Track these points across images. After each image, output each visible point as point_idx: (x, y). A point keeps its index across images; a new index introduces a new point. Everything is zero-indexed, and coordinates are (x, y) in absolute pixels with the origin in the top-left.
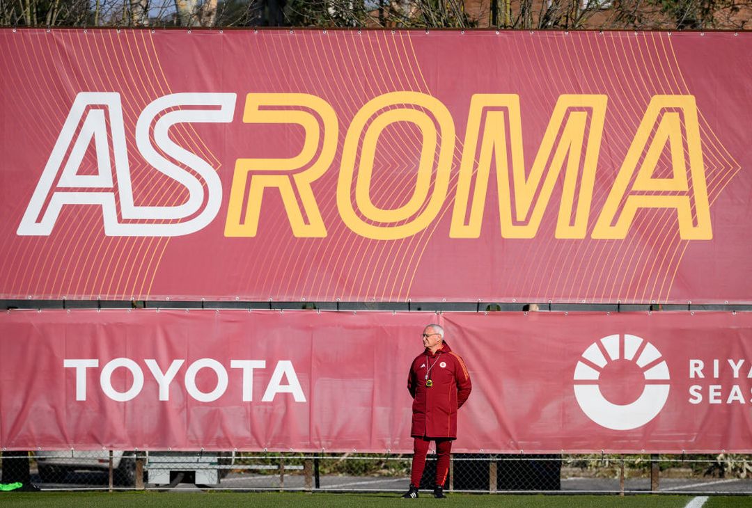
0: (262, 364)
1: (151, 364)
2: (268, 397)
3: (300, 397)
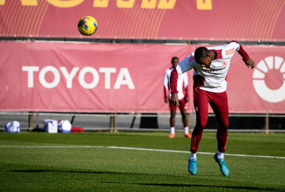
0: (113, 70)
1: (64, 69)
2: (117, 86)
3: (131, 86)
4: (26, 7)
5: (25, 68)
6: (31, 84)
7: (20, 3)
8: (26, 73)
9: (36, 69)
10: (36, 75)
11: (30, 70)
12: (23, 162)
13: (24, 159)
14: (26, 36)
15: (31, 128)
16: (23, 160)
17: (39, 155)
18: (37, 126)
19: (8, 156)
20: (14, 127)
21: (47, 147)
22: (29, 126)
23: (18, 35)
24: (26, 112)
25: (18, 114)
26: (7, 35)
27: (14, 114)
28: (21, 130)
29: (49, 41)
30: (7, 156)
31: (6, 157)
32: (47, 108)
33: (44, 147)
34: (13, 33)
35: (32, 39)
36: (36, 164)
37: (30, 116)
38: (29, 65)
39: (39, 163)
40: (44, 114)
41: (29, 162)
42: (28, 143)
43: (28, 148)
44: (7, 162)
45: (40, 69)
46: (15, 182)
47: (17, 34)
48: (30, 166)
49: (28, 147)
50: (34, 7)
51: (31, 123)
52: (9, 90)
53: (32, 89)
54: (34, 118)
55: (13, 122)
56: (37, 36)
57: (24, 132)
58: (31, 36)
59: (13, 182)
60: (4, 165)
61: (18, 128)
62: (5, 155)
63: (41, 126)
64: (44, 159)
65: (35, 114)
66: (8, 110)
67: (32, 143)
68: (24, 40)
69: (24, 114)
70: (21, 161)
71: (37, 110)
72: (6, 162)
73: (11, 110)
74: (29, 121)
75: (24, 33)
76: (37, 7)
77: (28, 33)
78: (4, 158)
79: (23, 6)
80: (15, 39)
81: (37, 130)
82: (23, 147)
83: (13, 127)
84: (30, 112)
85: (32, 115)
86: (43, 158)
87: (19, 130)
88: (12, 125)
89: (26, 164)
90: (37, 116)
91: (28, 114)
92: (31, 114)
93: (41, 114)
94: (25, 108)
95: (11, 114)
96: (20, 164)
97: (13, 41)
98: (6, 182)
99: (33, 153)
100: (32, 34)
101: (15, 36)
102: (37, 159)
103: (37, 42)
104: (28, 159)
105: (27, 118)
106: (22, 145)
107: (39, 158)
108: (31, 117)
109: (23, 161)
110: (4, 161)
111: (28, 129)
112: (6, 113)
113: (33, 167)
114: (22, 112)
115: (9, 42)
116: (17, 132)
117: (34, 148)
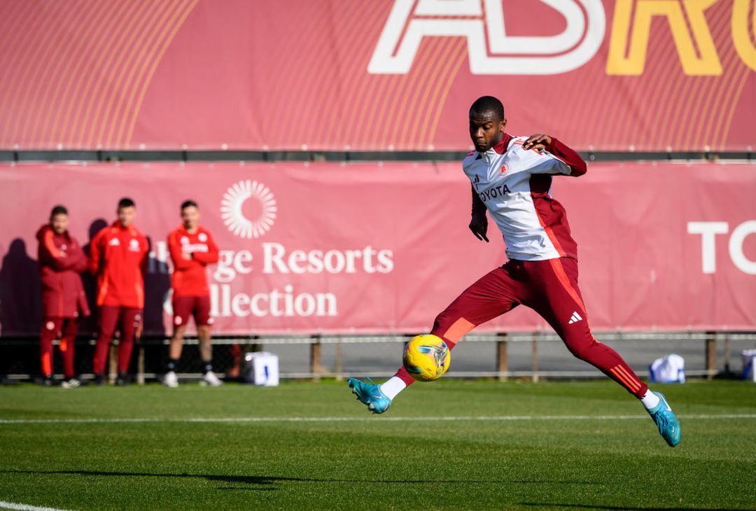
4: (695, 78)
5: (694, 228)
6: (709, 265)
7: (681, 69)
8: (699, 237)
9: (722, 228)
10: (722, 242)
11: (707, 231)
12: (687, 454)
13: (691, 446)
14: (695, 148)
15: (712, 372)
16: (688, 449)
17: (726, 436)
18: (727, 366)
19: (651, 439)
20: (671, 368)
21: (747, 416)
22: (707, 367)
23: (677, 148)
24: (697, 333)
25: (678, 337)
26: (650, 148)
27: (670, 337)
28: (687, 377)
29: (752, 160)
30: (649, 439)
31: (648, 442)
32: (749, 323)
33: (740, 416)
34: (664, 143)
35: (711, 156)
36: (719, 457)
37: (708, 341)
38: (704, 218)
39: (725, 457)
40: (743, 337)
41: (701, 454)
42: (702, 407)
43: (702, 421)
44: (649, 453)
45: (732, 229)
46: (664, 502)
47: (673, 144)
48: (705, 463)
49: (702, 416)
50: (713, 78)
51: (711, 360)
52: (657, 281)
53: (712, 276)
54: (719, 347)
55: (667, 358)
56: (722, 149)
57: (694, 381)
58: (707, 149)
59: (659, 501)
60: (642, 463)
61: (679, 371)
62: (644, 436)
63: (736, 365)
64: (739, 446)
65: (721, 337)
66: (654, 328)
67: (712, 408)
68: (692, 160)
69: (694, 337)
70: (682, 450)
71: (725, 328)
72: (647, 453)
73: (662, 329)
74: (707, 351)
75: (692, 142)
76: (722, 77)
77: (701, 143)
78: (642, 445)
79: (686, 77)
80: (669, 156)
81: (727, 375)
82: (691, 417)
83: (668, 368)
84: (709, 333)
85: (713, 341)
86: (736, 443)
87: (682, 376)
88: (665, 364)
89: (695, 457)
90: (726, 341)
91: (703, 337)
92: (711, 337)
93: (735, 337)
94: (696, 322)
95: (662, 337)
96: (679, 458)
97: (666, 162)
98: (644, 501)
99: (714, 431)
100: (709, 144)
101: (669, 149)
102: (722, 445)
103: (724, 162)
104: (698, 447)
105: (702, 347)
106: (688, 413)
107: (725, 445)
108: (711, 344)
109: (687, 451)
110: (641, 451)
111: (706, 374)
112: (651, 336)
113: (710, 466)
114: (690, 333)
115: (654, 163)
116: (678, 381)
117: (716, 419)
